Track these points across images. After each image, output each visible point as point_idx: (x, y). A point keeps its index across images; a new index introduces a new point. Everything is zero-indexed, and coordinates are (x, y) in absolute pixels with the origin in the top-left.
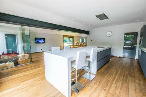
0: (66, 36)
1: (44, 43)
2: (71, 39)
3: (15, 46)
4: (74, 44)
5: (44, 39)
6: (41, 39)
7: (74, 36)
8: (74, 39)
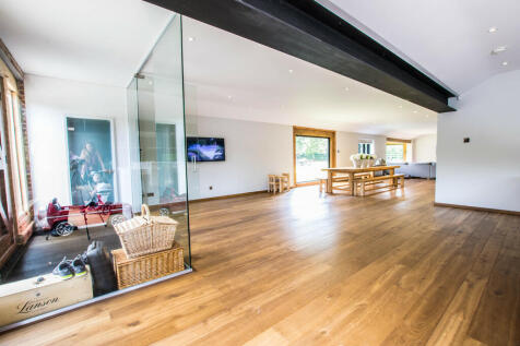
0: (307, 130)
1: (222, 158)
2: (323, 144)
3: (107, 173)
4: (334, 166)
5: (220, 142)
6: (208, 142)
7: (334, 133)
8: (334, 143)
